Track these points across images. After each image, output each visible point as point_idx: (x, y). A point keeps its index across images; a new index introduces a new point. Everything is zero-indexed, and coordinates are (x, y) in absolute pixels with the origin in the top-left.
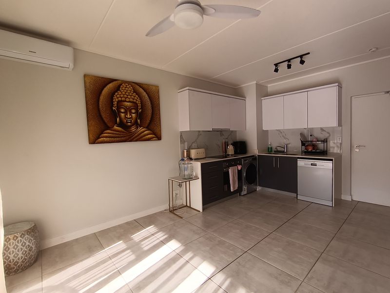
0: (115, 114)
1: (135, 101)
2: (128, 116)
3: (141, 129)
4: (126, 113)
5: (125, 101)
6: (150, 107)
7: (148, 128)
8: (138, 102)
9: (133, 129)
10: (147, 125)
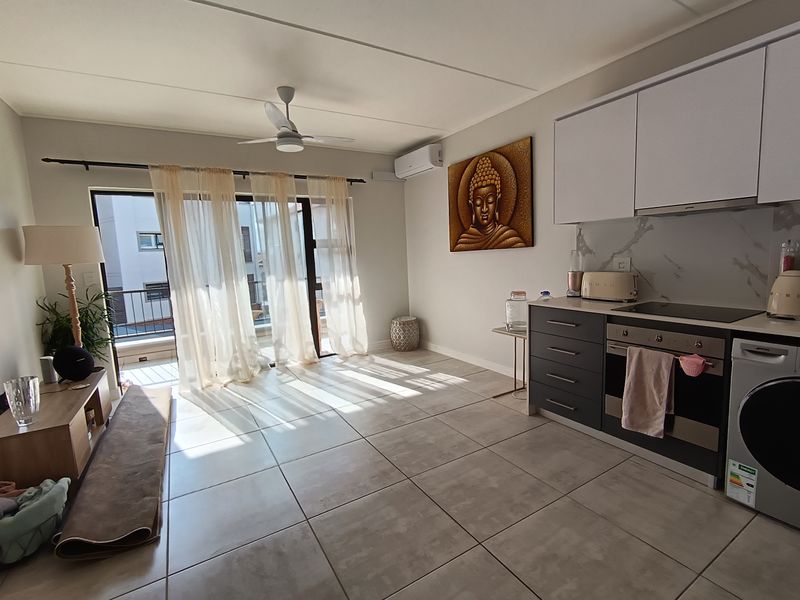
0: (471, 210)
1: (492, 182)
2: (485, 209)
3: (500, 228)
4: (481, 205)
5: (482, 187)
6: (514, 186)
7: (510, 225)
8: (498, 183)
9: (490, 229)
10: (508, 219)
